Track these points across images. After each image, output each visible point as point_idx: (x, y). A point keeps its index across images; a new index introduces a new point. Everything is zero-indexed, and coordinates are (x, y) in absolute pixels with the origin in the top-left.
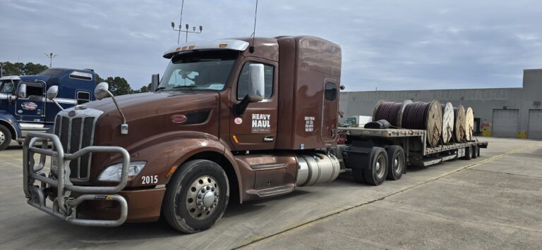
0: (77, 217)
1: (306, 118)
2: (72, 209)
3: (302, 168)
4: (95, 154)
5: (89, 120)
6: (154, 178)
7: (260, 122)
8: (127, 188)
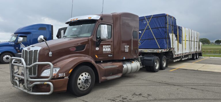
0: (33, 92)
1: (126, 46)
2: (31, 88)
3: (125, 67)
4: (39, 65)
5: (36, 51)
6: (63, 74)
7: (106, 49)
8: (52, 79)
